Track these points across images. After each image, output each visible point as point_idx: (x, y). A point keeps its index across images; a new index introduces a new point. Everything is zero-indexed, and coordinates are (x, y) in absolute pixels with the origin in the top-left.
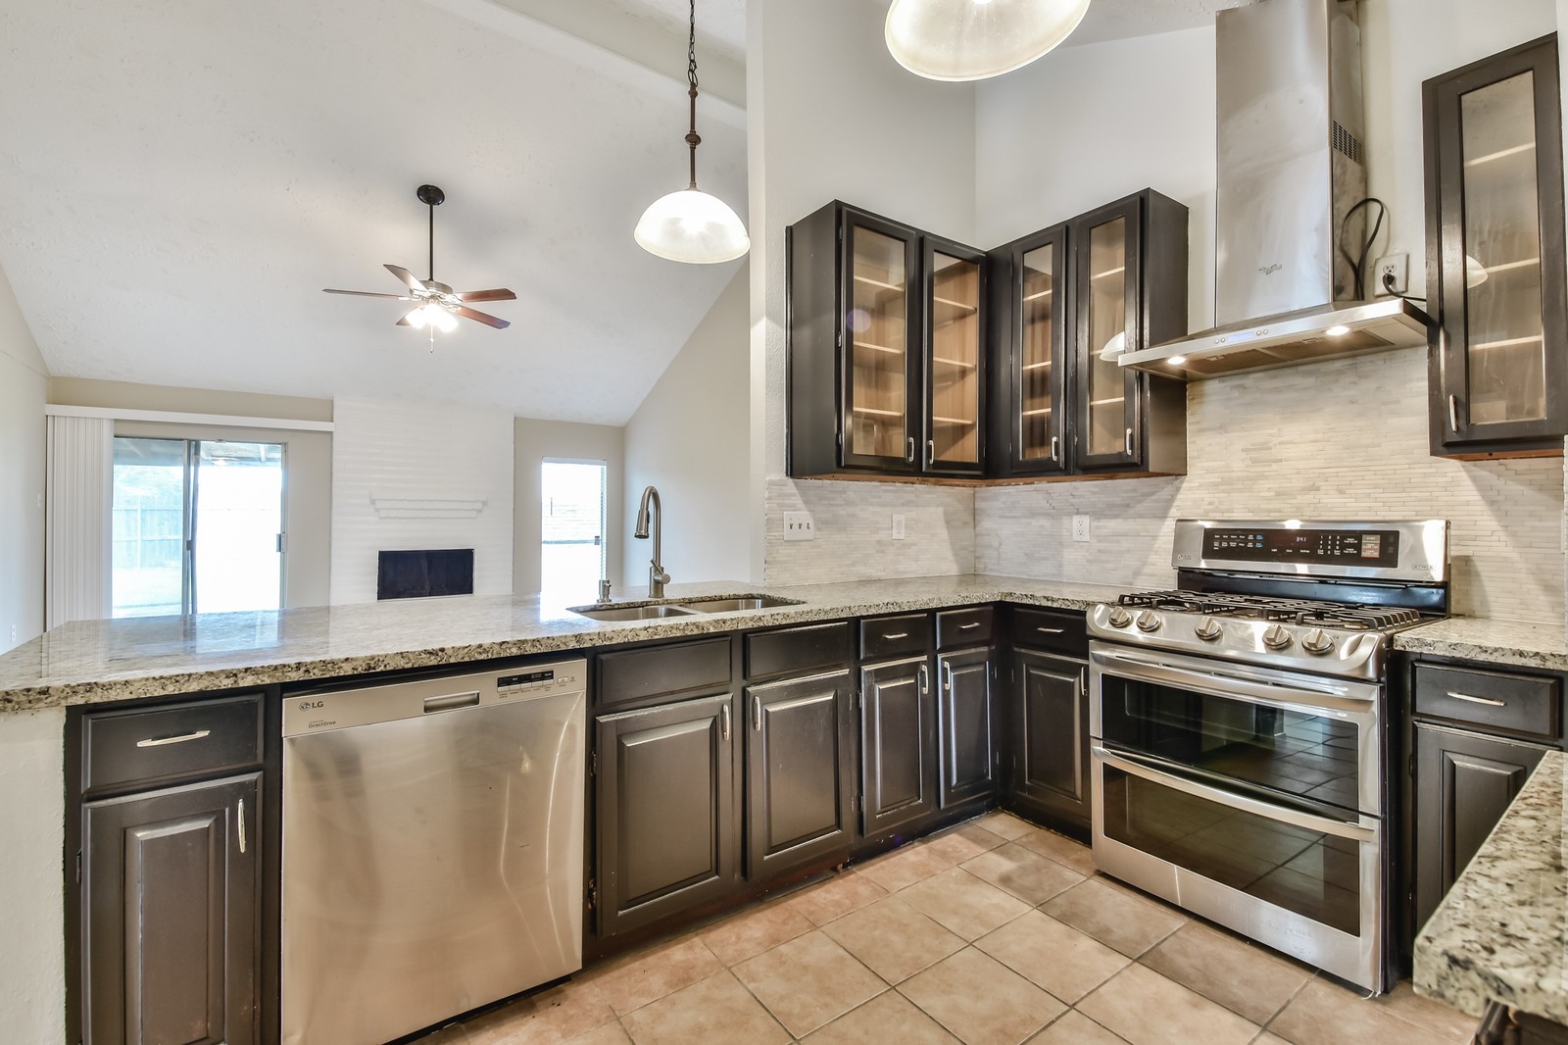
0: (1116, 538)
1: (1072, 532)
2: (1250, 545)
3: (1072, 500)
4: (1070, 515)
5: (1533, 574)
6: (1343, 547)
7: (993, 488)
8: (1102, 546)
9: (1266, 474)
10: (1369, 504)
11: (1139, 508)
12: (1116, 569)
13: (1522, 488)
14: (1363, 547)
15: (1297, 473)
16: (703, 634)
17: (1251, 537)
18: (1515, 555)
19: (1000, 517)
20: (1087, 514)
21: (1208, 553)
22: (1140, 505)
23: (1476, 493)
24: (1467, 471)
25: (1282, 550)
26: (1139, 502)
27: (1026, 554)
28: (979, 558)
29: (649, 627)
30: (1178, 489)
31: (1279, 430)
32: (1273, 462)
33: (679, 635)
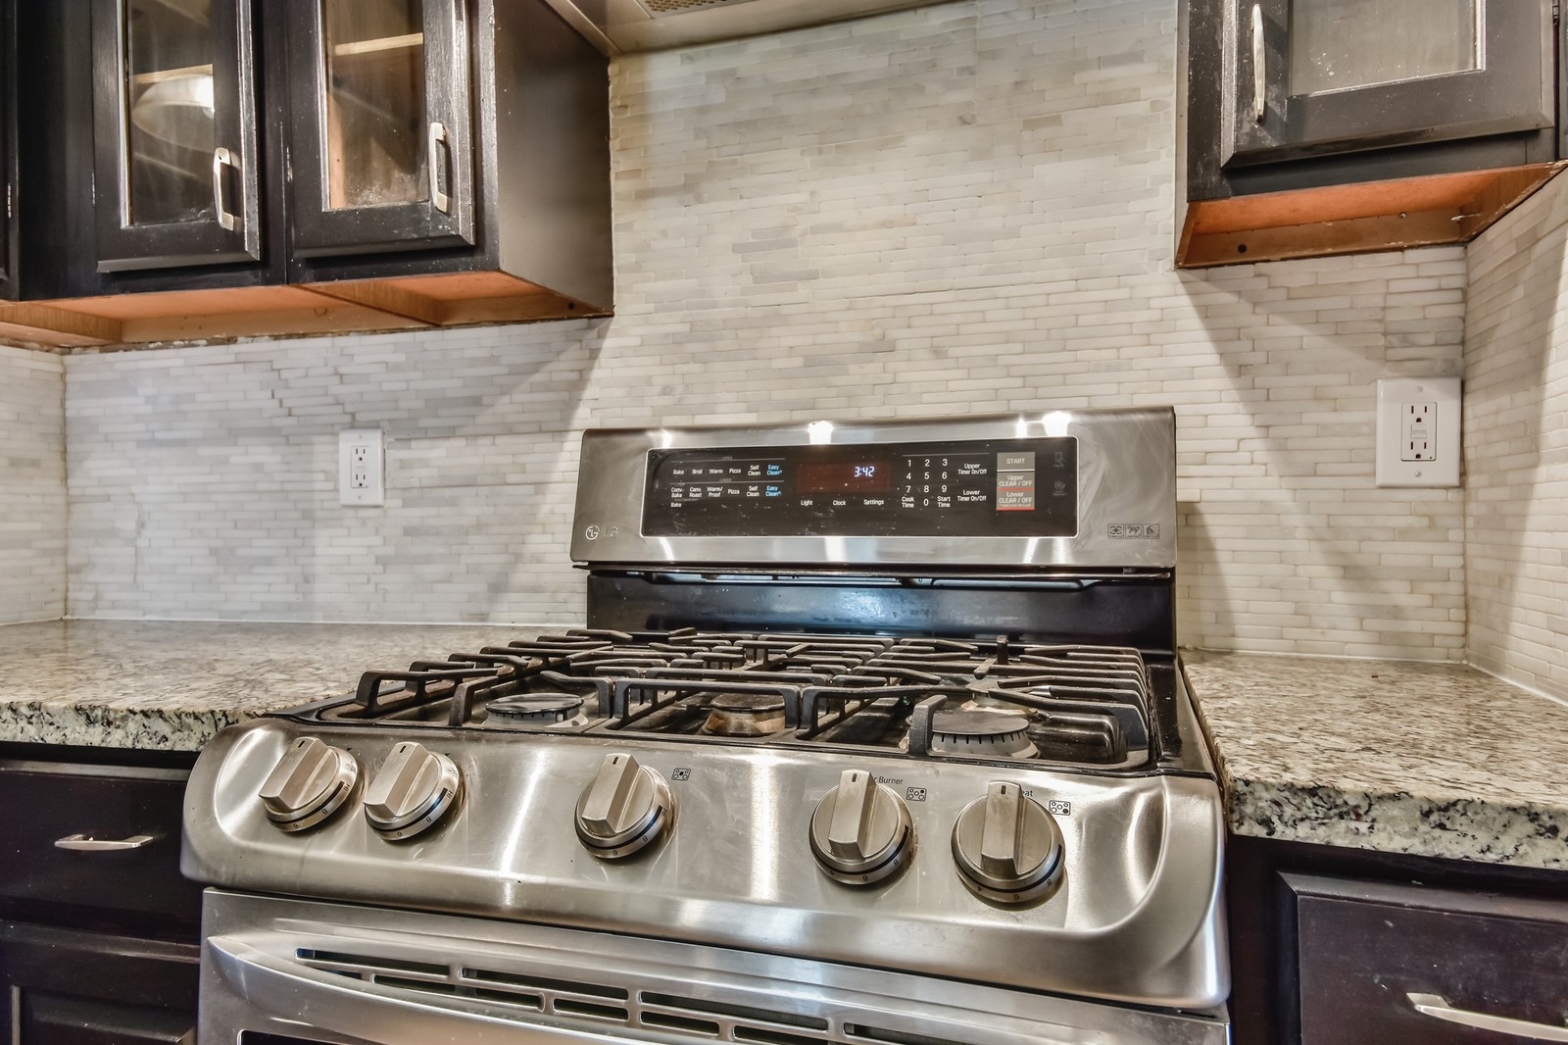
0: (447, 493)
1: (336, 481)
2: (753, 492)
3: (337, 389)
4: (332, 431)
5: (1320, 540)
6: (959, 485)
7: (121, 355)
8: (416, 515)
9: (785, 310)
10: (996, 383)
11: (505, 407)
12: (448, 579)
13: (1298, 331)
14: (1001, 484)
15: (848, 309)
17: (754, 471)
18: (1282, 496)
19: (140, 443)
20: (374, 426)
21: (659, 518)
22: (506, 399)
23: (1209, 347)
24: (1191, 294)
25: (823, 502)
26: (505, 390)
27: (213, 552)
28: (77, 570)
30: (594, 354)
31: (812, 193)
32: (800, 279)
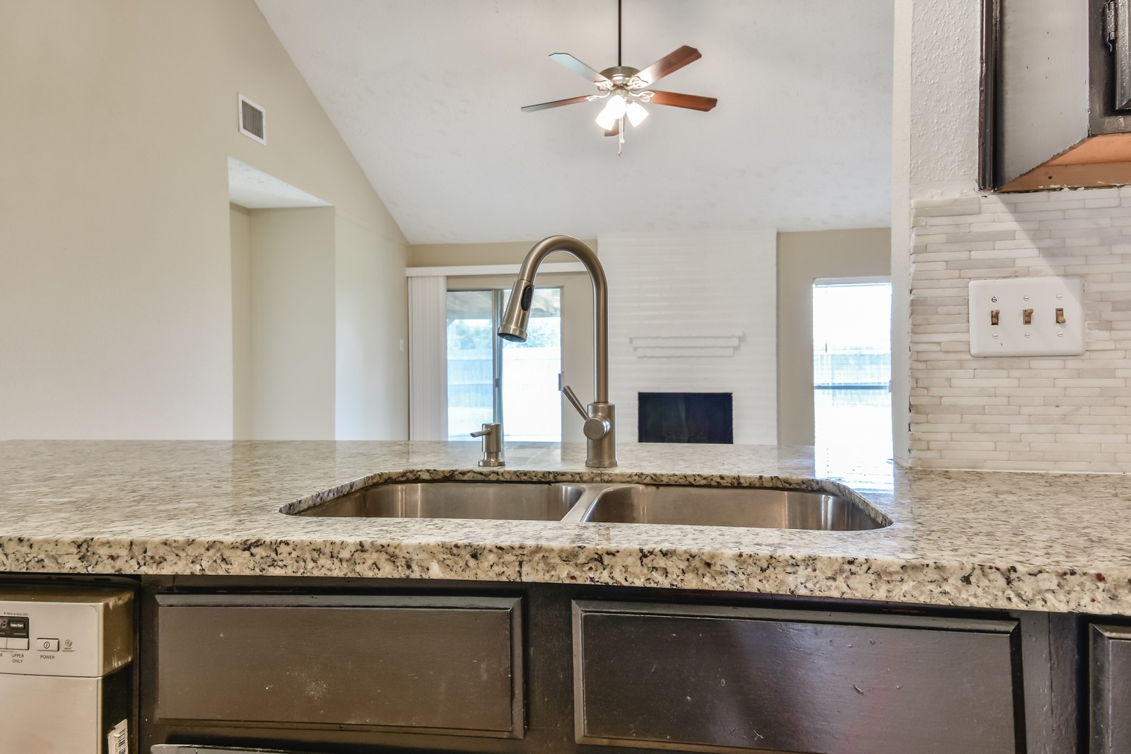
16: (408, 579)
29: (258, 544)
33: (337, 573)
